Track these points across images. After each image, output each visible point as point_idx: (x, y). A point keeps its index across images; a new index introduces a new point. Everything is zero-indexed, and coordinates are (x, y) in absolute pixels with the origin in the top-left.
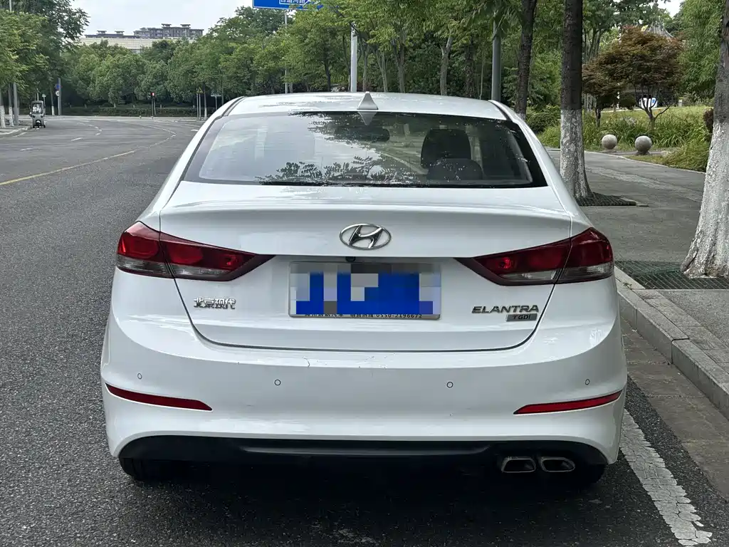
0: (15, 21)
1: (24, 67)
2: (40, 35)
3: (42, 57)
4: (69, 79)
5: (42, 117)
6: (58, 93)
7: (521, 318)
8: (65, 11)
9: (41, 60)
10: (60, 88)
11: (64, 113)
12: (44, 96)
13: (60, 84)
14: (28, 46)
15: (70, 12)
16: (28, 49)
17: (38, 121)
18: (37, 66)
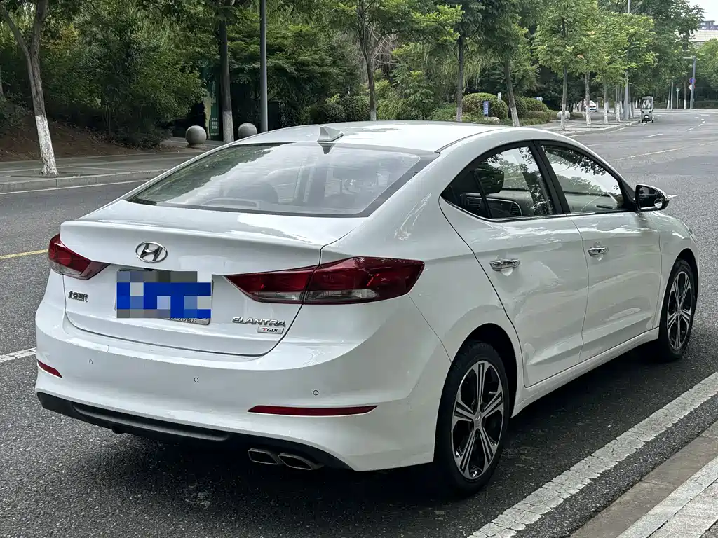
0: (618, 22)
1: (634, 65)
2: (653, 33)
3: (652, 55)
4: (704, 72)
5: (650, 112)
6: (691, 87)
7: (270, 331)
8: (683, 8)
9: (650, 57)
10: (693, 83)
11: (695, 107)
12: (678, 90)
13: (693, 78)
14: (639, 44)
15: (688, 9)
16: (639, 47)
17: (647, 117)
18: (646, 63)
